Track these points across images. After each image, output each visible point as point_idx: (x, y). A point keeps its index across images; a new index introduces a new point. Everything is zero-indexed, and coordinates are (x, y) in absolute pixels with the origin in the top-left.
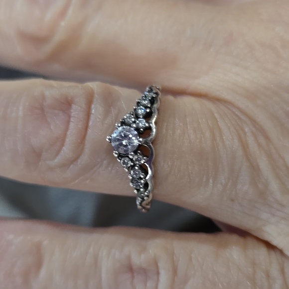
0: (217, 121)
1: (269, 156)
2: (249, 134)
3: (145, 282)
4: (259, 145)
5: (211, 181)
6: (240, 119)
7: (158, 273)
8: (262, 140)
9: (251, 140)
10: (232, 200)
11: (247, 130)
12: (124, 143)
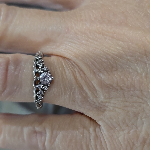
0: (64, 67)
1: (86, 82)
2: (77, 72)
3: (41, 137)
4: (81, 77)
5: (64, 94)
6: (74, 66)
7: (46, 133)
8: (82, 75)
9: (78, 75)
10: (74, 101)
11: (76, 71)
12: (46, 80)
